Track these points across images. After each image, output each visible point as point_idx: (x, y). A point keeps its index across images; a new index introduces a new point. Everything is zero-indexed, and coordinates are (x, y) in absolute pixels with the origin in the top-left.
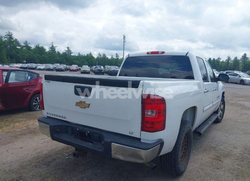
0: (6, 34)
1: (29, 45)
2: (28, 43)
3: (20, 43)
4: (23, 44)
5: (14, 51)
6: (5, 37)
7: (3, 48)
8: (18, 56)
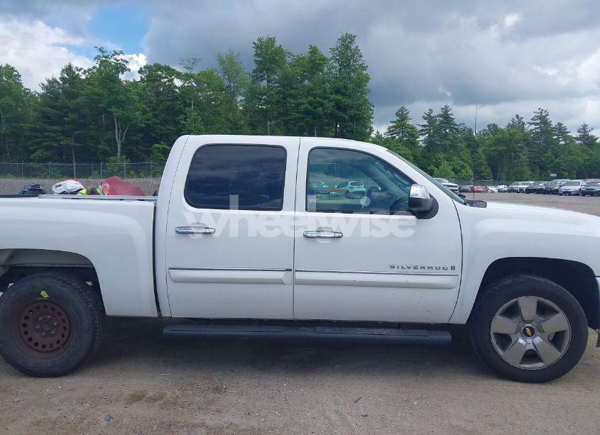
0: (534, 115)
1: (591, 134)
2: (589, 128)
3: (568, 132)
4: (575, 134)
5: (549, 154)
6: (531, 124)
7: (523, 147)
8: (559, 163)
